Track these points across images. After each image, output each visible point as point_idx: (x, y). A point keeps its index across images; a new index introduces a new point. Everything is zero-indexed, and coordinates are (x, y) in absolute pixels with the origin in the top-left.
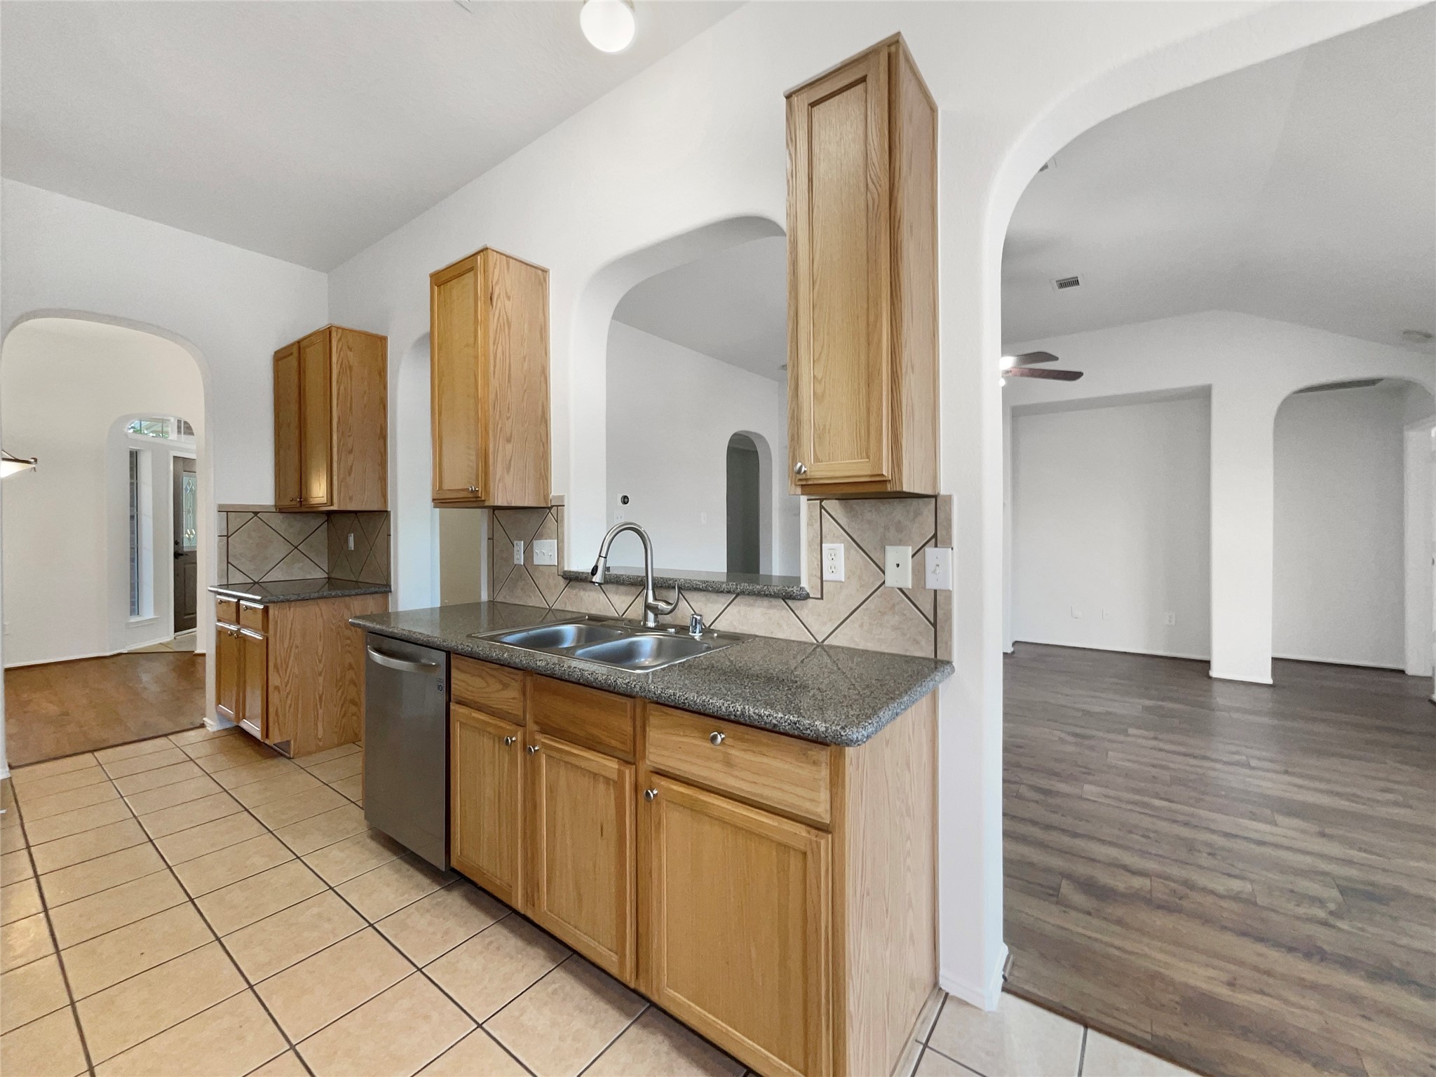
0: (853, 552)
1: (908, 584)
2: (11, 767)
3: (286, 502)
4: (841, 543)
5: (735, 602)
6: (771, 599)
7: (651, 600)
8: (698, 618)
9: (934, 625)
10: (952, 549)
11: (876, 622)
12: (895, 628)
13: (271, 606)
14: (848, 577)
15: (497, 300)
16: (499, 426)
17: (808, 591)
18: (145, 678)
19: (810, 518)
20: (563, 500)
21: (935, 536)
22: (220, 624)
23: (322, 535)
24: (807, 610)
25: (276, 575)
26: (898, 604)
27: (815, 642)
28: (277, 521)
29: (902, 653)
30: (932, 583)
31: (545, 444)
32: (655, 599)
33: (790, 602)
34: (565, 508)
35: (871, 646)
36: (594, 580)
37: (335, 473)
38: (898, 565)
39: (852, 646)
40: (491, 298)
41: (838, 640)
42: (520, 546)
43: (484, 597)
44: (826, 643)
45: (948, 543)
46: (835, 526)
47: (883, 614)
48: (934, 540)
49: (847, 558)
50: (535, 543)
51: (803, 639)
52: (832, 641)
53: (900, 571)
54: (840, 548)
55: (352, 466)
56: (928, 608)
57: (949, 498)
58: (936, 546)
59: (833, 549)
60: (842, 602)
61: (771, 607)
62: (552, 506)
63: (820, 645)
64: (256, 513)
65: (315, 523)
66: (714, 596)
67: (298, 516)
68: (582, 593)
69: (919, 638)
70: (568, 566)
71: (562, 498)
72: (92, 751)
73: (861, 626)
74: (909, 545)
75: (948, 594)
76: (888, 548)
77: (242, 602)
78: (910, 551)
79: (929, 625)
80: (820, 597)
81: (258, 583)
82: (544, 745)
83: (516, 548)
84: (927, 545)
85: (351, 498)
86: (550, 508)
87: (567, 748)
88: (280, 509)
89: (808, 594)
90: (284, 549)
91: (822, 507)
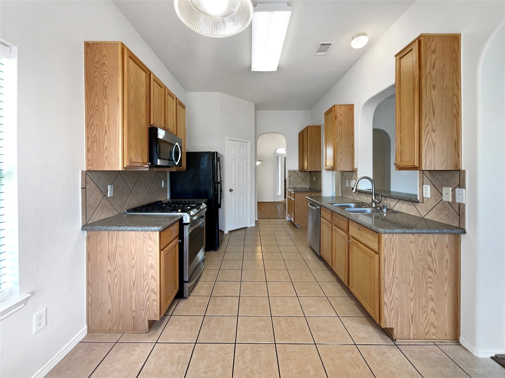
0: (433, 188)
1: (450, 200)
2: (258, 219)
3: (300, 169)
4: (429, 185)
5: (398, 202)
6: (408, 202)
7: (374, 198)
8: (385, 205)
9: (459, 215)
10: (465, 189)
11: (440, 212)
12: (446, 215)
13: (295, 193)
14: (431, 196)
15: (338, 118)
16: (338, 150)
17: (419, 200)
18: (278, 207)
19: (420, 177)
20: (357, 169)
21: (459, 184)
22: (288, 196)
23: (308, 177)
24: (419, 206)
25: (299, 186)
26: (447, 207)
27: (421, 217)
28: (299, 173)
29: (448, 224)
30: (457, 201)
31: (353, 153)
32: (375, 198)
33: (414, 203)
34: (358, 171)
35: (438, 220)
36: (353, 191)
37: (309, 162)
38: (447, 194)
39: (432, 219)
40: (336, 118)
41: (428, 217)
42: (348, 181)
43: (340, 195)
44: (424, 218)
45: (464, 187)
46: (427, 180)
47: (442, 210)
48: (459, 186)
49: (431, 190)
50: (351, 181)
51: (417, 215)
52: (425, 217)
53: (447, 196)
54: (429, 187)
55: (312, 160)
56: (457, 209)
57: (464, 171)
58: (459, 188)
59: (426, 187)
60: (430, 204)
61: (408, 204)
62: (355, 171)
63: (422, 218)
64: (295, 171)
65: (307, 174)
66: (393, 200)
67: (303, 172)
68: (361, 196)
69: (454, 219)
70: (358, 188)
71: (357, 168)
72: (269, 219)
73: (435, 213)
74: (450, 187)
75: (464, 205)
76: (443, 188)
77: (291, 192)
78: (451, 189)
79: (457, 215)
80: (422, 202)
81: (295, 188)
82: (335, 229)
83: (347, 182)
84: (456, 187)
85: (312, 168)
86: (354, 171)
87: (338, 229)
88: (300, 171)
89: (419, 201)
90: (301, 180)
91: (423, 173)
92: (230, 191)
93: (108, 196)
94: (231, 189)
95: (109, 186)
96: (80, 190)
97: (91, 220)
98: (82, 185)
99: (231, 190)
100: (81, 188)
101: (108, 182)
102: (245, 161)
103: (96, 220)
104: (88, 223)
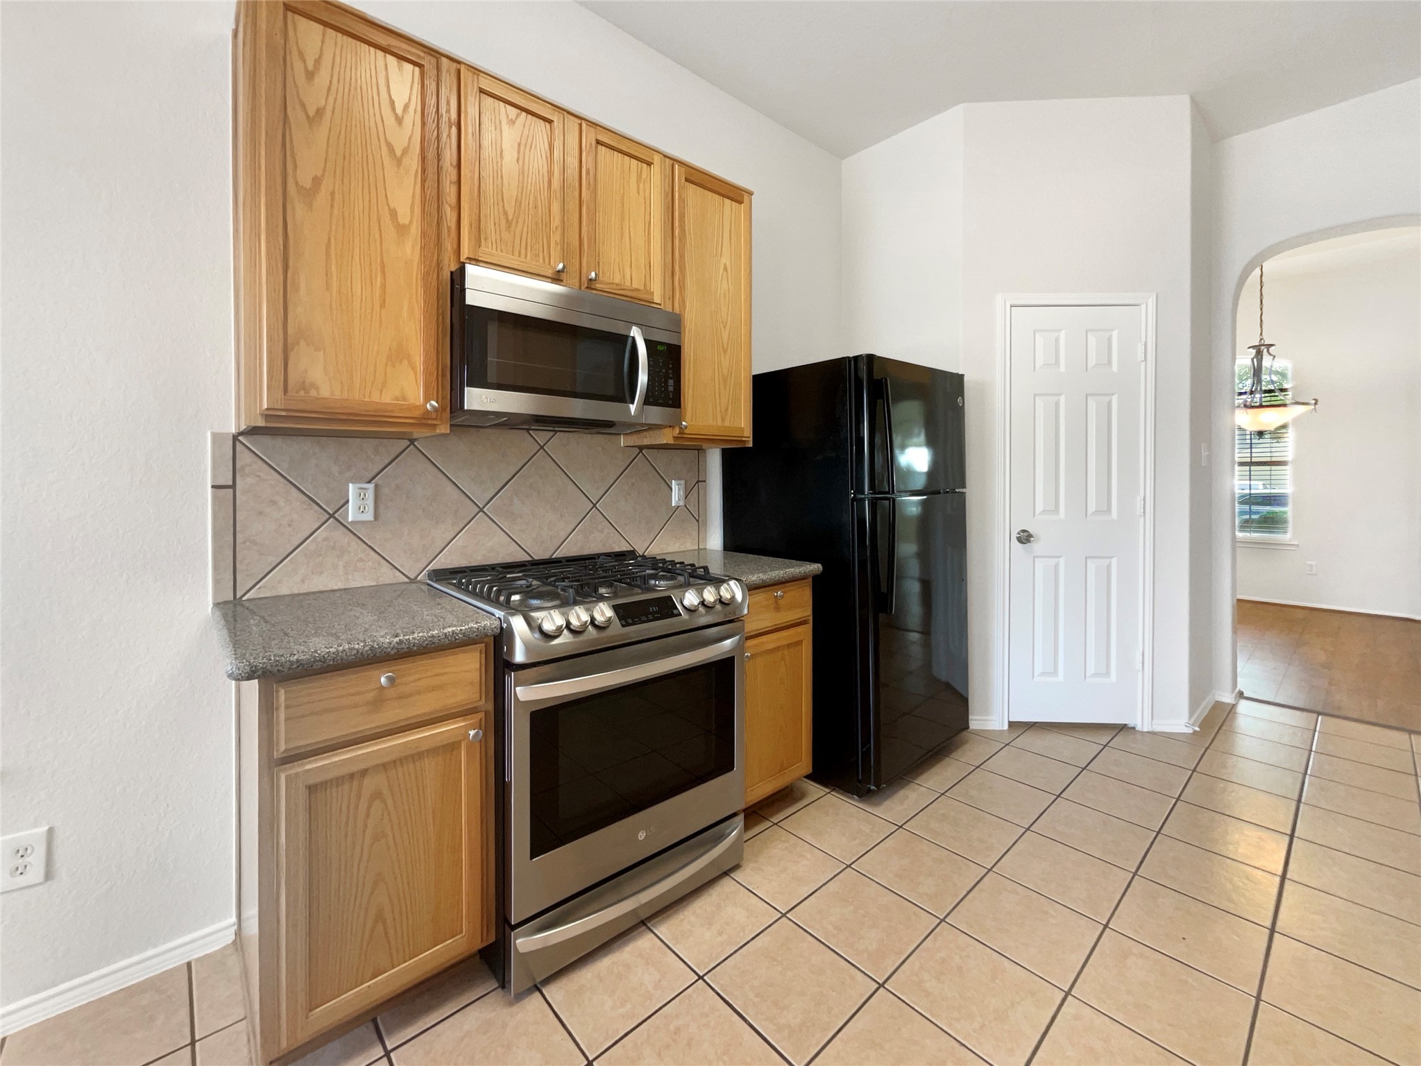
92: (1020, 540)
93: (350, 521)
94: (1024, 531)
95: (350, 485)
96: (209, 490)
97: (260, 588)
98: (214, 476)
99: (1025, 538)
100: (210, 486)
101: (348, 474)
102: (1115, 398)
103: (284, 590)
104: (243, 599)
